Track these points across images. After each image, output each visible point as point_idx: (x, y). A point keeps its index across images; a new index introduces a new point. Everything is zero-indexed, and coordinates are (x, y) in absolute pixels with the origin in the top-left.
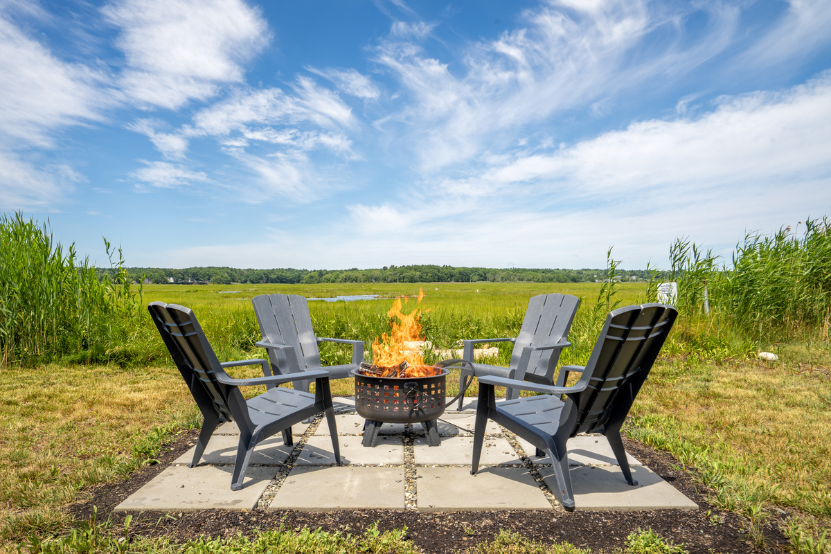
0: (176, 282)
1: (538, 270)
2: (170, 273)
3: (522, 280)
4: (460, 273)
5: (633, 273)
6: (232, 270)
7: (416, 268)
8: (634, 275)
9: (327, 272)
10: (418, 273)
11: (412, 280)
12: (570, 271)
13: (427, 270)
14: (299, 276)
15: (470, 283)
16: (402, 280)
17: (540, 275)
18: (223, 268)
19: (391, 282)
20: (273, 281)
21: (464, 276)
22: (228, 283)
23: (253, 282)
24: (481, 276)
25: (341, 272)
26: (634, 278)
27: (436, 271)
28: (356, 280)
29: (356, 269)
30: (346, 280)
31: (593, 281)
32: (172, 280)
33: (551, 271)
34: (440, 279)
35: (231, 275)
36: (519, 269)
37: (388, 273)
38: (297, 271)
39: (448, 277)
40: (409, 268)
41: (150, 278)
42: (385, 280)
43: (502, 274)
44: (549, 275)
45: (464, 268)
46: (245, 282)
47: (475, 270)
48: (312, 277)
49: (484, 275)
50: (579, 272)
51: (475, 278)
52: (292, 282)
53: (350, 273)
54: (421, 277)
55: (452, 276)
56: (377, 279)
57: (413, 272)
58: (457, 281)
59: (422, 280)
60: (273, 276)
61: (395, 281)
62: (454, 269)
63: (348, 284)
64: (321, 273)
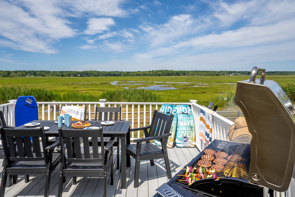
0: (80, 76)
1: (204, 71)
2: (78, 73)
3: (198, 75)
4: (176, 73)
5: (239, 72)
6: (98, 72)
7: (161, 71)
8: (240, 73)
9: (130, 72)
10: (162, 73)
11: (159, 75)
12: (216, 72)
13: (165, 72)
14: (120, 74)
16: (156, 75)
17: (205, 73)
19: (152, 76)
20: (112, 75)
21: (178, 74)
22: (97, 76)
23: (105, 76)
24: (184, 74)
25: (135, 72)
26: (240, 74)
27: (168, 72)
28: (140, 75)
30: (137, 75)
31: (224, 75)
33: (209, 72)
34: (169, 75)
35: (98, 74)
36: (197, 71)
37: (151, 73)
38: (120, 72)
39: (172, 74)
40: (158, 71)
41: (72, 75)
42: (150, 75)
43: (191, 73)
44: (208, 73)
45: (178, 71)
46: (103, 76)
47: (181, 72)
48: (125, 74)
49: (185, 73)
50: (219, 72)
51: (182, 74)
52: (118, 76)
53: (138, 73)
54: (162, 74)
55: (173, 74)
56: (147, 75)
57: (160, 72)
58: (175, 75)
59: (163, 75)
60: (112, 74)
61: (154, 75)
62: (174, 71)
63: (137, 76)
64: (128, 73)
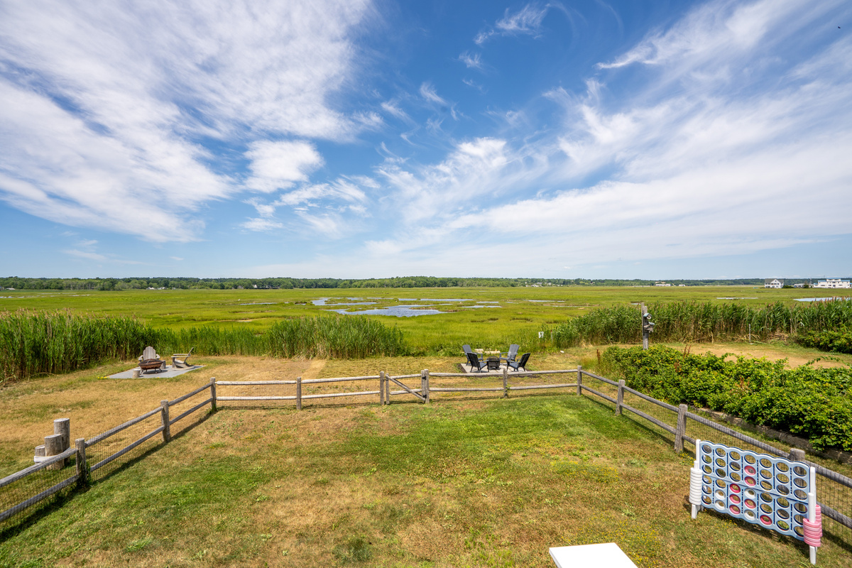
0: (258, 288)
2: (254, 282)
4: (441, 282)
5: (549, 281)
6: (293, 279)
7: (413, 278)
9: (355, 281)
10: (414, 282)
11: (410, 286)
12: (510, 279)
13: (420, 279)
14: (337, 283)
15: (447, 288)
16: (403, 286)
17: (491, 282)
18: (287, 278)
19: (396, 287)
20: (320, 287)
21: (443, 283)
22: (291, 288)
23: (307, 288)
24: (454, 283)
25: (364, 280)
26: (550, 284)
27: (425, 280)
28: (373, 286)
29: (373, 279)
30: (367, 286)
32: (255, 286)
33: (498, 280)
34: (428, 285)
35: (293, 283)
37: (395, 281)
38: (335, 280)
39: (433, 284)
40: (408, 278)
41: (242, 285)
42: (392, 286)
43: (468, 282)
44: (497, 282)
45: (443, 279)
46: (302, 287)
47: (450, 280)
48: (345, 284)
49: (456, 282)
50: (516, 280)
51: (451, 284)
52: (332, 287)
53: (370, 282)
54: (416, 284)
55: (435, 283)
56: (387, 285)
57: (411, 281)
58: (439, 286)
59: (416, 285)
60: (320, 284)
61: (399, 287)
62: (436, 279)
63: (369, 288)
64: (351, 282)
